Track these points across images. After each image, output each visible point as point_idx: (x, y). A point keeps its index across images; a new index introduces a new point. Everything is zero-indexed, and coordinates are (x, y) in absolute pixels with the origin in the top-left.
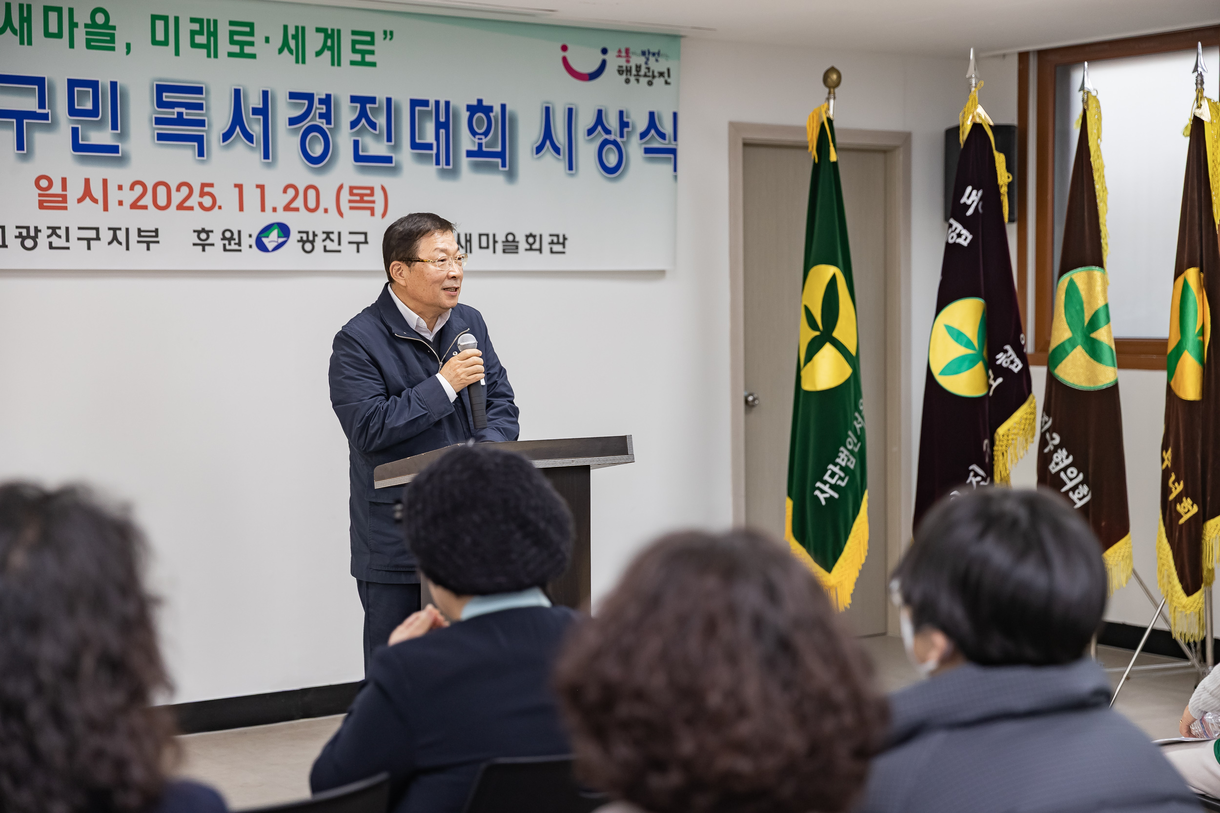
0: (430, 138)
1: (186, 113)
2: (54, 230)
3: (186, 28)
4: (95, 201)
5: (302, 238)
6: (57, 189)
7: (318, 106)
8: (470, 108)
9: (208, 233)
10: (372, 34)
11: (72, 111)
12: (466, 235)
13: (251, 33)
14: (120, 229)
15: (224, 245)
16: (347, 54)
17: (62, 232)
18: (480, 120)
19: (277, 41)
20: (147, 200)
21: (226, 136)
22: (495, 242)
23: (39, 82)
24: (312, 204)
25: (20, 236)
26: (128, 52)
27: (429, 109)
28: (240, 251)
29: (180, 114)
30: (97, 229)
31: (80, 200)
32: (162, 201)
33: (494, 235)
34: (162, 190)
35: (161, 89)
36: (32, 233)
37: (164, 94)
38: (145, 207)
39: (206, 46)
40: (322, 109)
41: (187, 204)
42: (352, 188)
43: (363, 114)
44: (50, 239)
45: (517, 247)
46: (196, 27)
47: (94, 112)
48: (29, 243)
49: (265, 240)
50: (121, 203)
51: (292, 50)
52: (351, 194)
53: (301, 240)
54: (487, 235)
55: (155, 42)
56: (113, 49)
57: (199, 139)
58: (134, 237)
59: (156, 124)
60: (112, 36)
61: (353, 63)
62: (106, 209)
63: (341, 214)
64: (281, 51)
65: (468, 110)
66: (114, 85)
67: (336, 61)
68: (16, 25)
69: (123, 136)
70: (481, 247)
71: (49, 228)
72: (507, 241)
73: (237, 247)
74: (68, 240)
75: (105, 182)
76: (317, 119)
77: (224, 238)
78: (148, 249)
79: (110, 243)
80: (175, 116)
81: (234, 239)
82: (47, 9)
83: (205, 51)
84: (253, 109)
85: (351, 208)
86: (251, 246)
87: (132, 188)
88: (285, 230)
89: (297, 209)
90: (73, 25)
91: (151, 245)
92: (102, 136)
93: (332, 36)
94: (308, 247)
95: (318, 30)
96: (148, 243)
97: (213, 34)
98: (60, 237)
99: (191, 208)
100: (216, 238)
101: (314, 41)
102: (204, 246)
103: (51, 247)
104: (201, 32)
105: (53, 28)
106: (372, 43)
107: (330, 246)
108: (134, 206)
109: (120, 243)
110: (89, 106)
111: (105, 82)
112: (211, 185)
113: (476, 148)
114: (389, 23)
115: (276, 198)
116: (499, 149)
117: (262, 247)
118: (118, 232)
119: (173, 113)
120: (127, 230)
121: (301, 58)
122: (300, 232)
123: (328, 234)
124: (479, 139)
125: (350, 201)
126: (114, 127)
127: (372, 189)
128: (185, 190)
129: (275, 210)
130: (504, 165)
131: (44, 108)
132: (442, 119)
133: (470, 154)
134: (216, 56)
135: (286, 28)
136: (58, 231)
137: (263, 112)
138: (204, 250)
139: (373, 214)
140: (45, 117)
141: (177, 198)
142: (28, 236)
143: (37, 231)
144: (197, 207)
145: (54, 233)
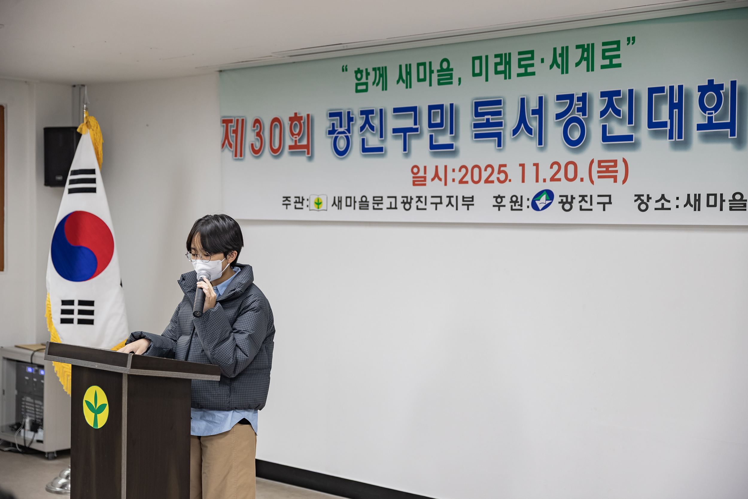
0: (665, 117)
1: (491, 118)
2: (419, 197)
3: (492, 61)
4: (440, 179)
5: (562, 200)
6: (421, 174)
7: (576, 103)
8: (700, 88)
9: (502, 198)
10: (618, 43)
11: (431, 125)
12: (695, 195)
13: (532, 58)
14: (453, 197)
15: (512, 206)
16: (599, 61)
17: (423, 199)
18: (711, 98)
19: (549, 60)
21: (515, 132)
22: (722, 201)
23: (414, 109)
24: (571, 175)
25: (403, 202)
26: (459, 84)
27: (665, 94)
28: (521, 210)
29: (488, 120)
30: (441, 197)
31: (433, 180)
32: (476, 178)
33: (722, 195)
34: (476, 170)
35: (478, 104)
36: (409, 201)
37: (479, 108)
38: (467, 182)
39: (504, 72)
40: (580, 104)
41: (490, 179)
42: (600, 162)
43: (610, 104)
44: (417, 204)
45: (745, 205)
46: (498, 60)
47: (441, 125)
48: (407, 206)
49: (537, 202)
50: (454, 180)
51: (559, 65)
52: (600, 166)
53: (562, 202)
54: (715, 195)
55: (474, 75)
56: (451, 83)
57: (498, 135)
58: (460, 202)
59: (474, 128)
60: (451, 75)
61: (603, 67)
62: (446, 184)
63: (592, 182)
64: (551, 67)
65: (699, 91)
66: (452, 105)
67: (590, 68)
68: (404, 78)
69: (455, 138)
70: (708, 205)
71: (417, 197)
72: (734, 199)
73: (519, 207)
75: (446, 167)
76: (576, 113)
77: (512, 201)
78: (468, 209)
79: (447, 206)
80: (485, 121)
81: (518, 202)
82: (419, 65)
83: (503, 76)
84: (532, 110)
85: (599, 177)
86: (528, 207)
87: (460, 171)
88: (550, 195)
89: (559, 180)
90: (431, 72)
91: (470, 207)
92: (444, 139)
93: (587, 50)
94: (567, 206)
95: (578, 47)
96: (468, 205)
97: (508, 63)
98: (421, 202)
99: (492, 182)
100: (506, 201)
101: (575, 55)
102: (499, 207)
103: (417, 208)
104: (500, 63)
105: (422, 76)
106: (618, 49)
107: (585, 206)
108: (461, 182)
109: (453, 206)
110: (438, 121)
111: (447, 105)
112: (505, 166)
113: (707, 122)
114: (630, 32)
115: (546, 172)
116: (729, 121)
117: (535, 207)
118: (452, 199)
119: (483, 120)
120: (457, 197)
121: (565, 70)
122: (560, 196)
123: (583, 197)
124: (709, 114)
125: (598, 172)
126: (451, 133)
127: (615, 162)
128: (489, 170)
129: (545, 180)
130: (733, 134)
131: (417, 125)
132: (676, 101)
133: (700, 127)
134: (510, 78)
135: (555, 49)
136: (421, 199)
137: (538, 112)
138: (499, 210)
139: (615, 181)
140: (416, 130)
141: (485, 175)
142: (407, 202)
143: (411, 199)
144: (496, 181)
145: (419, 200)
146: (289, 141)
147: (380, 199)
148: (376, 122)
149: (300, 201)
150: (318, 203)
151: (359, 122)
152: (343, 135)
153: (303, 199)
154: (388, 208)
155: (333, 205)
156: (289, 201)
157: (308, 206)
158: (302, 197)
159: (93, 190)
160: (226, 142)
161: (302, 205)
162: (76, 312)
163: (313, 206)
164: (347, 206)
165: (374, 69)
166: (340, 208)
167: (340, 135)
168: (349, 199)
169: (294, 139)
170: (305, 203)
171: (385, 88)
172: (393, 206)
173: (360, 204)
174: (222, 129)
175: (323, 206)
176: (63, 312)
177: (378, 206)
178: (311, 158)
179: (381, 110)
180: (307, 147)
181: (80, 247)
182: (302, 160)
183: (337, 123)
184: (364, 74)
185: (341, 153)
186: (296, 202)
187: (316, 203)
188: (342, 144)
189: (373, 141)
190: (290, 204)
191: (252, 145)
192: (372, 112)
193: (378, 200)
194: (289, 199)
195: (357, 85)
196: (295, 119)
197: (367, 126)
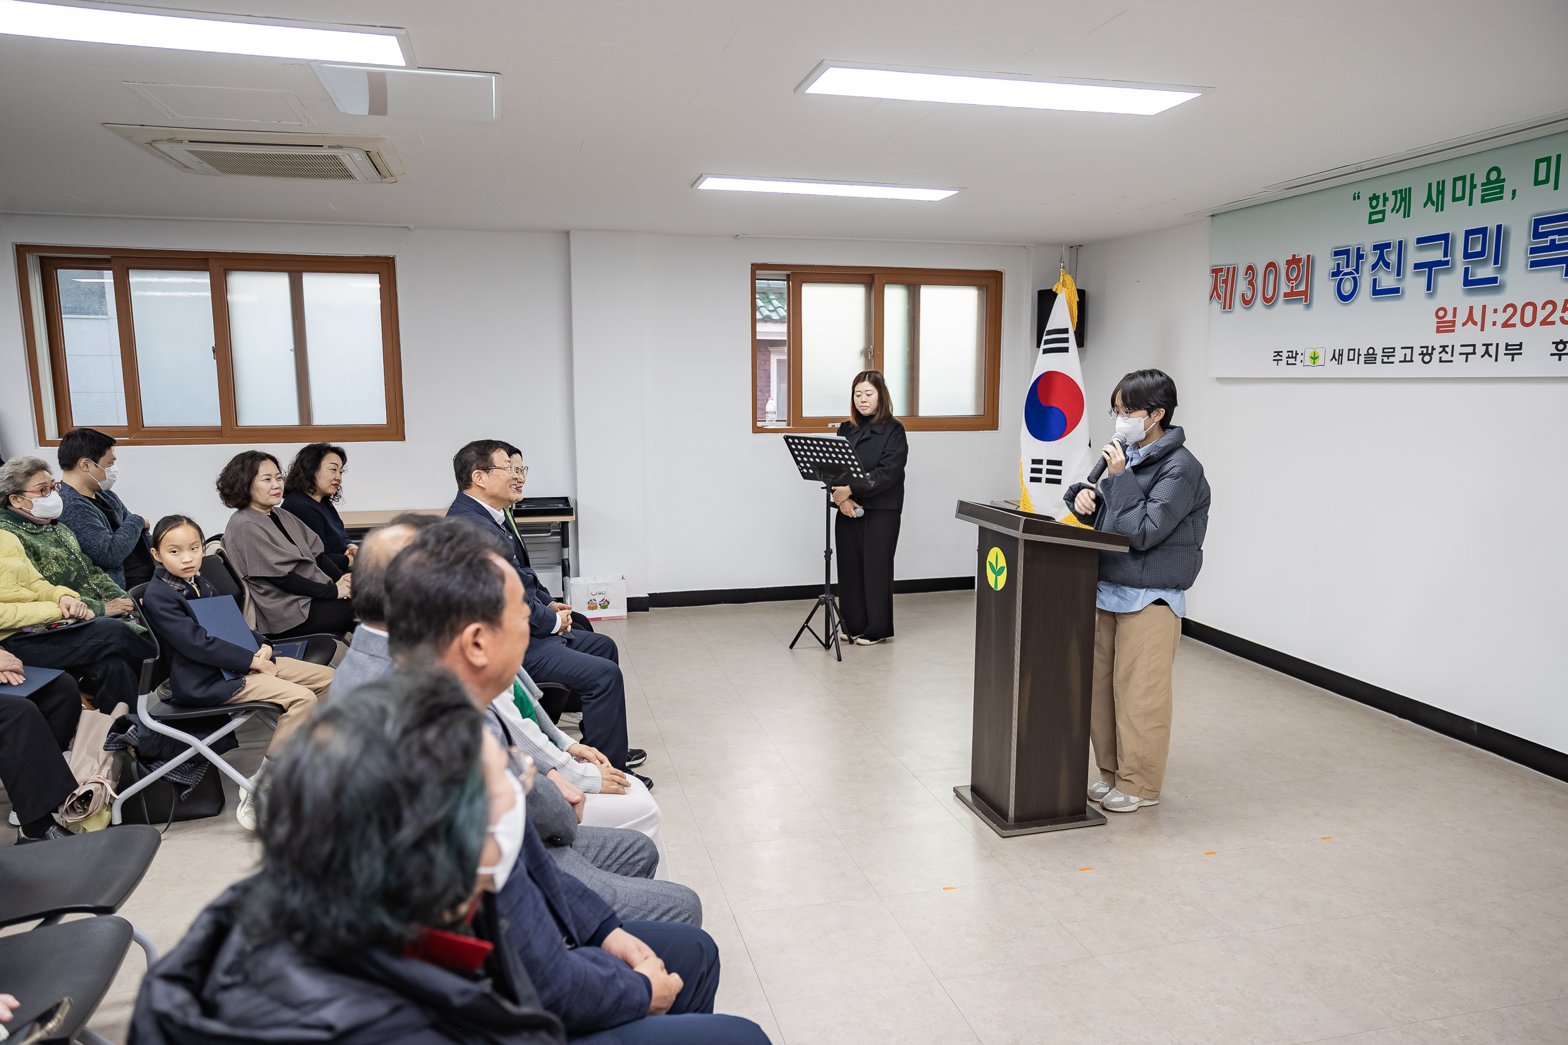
1: (1558, 239)
2: (1444, 347)
4: (1475, 323)
6: (1449, 317)
9: (1565, 343)
11: (1467, 255)
14: (1491, 345)
17: (1449, 350)
20: (1516, 320)
23: (1445, 237)
25: (1422, 354)
26: (1513, 198)
29: (1553, 241)
30: (1474, 346)
31: (1464, 324)
32: (1527, 319)
34: (1529, 309)
35: (1538, 222)
36: (1430, 352)
37: (1540, 227)
38: (1514, 325)
41: (1550, 320)
44: (1441, 355)
47: (1481, 253)
48: (1427, 358)
50: (1494, 323)
55: (1537, 183)
56: (1501, 198)
57: (1567, 261)
58: (1502, 350)
59: (1531, 254)
60: (1502, 188)
62: (1482, 329)
66: (1499, 227)
68: (1435, 199)
69: (1501, 269)
71: (1441, 347)
74: (1452, 356)
75: (1484, 307)
78: (1513, 360)
79: (1482, 356)
80: (1550, 244)
82: (1456, 180)
87: (1505, 311)
90: (1473, 187)
91: (1516, 357)
92: (1485, 271)
96: (1513, 355)
98: (1447, 353)
99: (1553, 323)
102: (1560, 356)
103: (1441, 361)
105: (1459, 194)
108: (1505, 325)
109: (1490, 356)
110: (1479, 249)
111: (1492, 226)
118: (1490, 347)
119: (1547, 241)
120: (1497, 345)
126: (1496, 262)
128: (1549, 307)
131: (1447, 257)
136: (1446, 349)
138: (1560, 359)
140: (1447, 263)
141: (1542, 315)
142: (1427, 353)
143: (1433, 349)
144: (1558, 322)
145: (1444, 350)
146: (1284, 288)
147: (1392, 350)
148: (1392, 258)
149: (1293, 355)
150: (1314, 358)
151: (1371, 259)
152: (1349, 277)
153: (1297, 354)
154: (1400, 362)
155: (1331, 360)
156: (1281, 356)
157: (1301, 361)
158: (1296, 351)
159: (1066, 350)
160: (1215, 293)
161: (1296, 361)
162: (1044, 471)
163: (1308, 361)
164: (1349, 360)
165: (1395, 193)
166: (1340, 362)
167: (1346, 277)
168: (1352, 352)
169: (1291, 285)
170: (1299, 357)
171: (1407, 214)
172: (1408, 358)
173: (1365, 358)
174: (1211, 279)
175: (1320, 361)
176: (1033, 471)
177: (1388, 359)
178: (1308, 306)
179: (1400, 243)
180: (1305, 293)
181: (1051, 407)
182: (1298, 308)
183: (1343, 262)
184: (1381, 200)
185: (1345, 298)
186: (1288, 357)
187: (1311, 357)
188: (1347, 288)
189: (1387, 280)
190: (1281, 360)
191: (1243, 294)
192: (1388, 245)
193: (1389, 352)
194: (1280, 354)
195: (1371, 214)
196: (1294, 261)
197: (1381, 262)
